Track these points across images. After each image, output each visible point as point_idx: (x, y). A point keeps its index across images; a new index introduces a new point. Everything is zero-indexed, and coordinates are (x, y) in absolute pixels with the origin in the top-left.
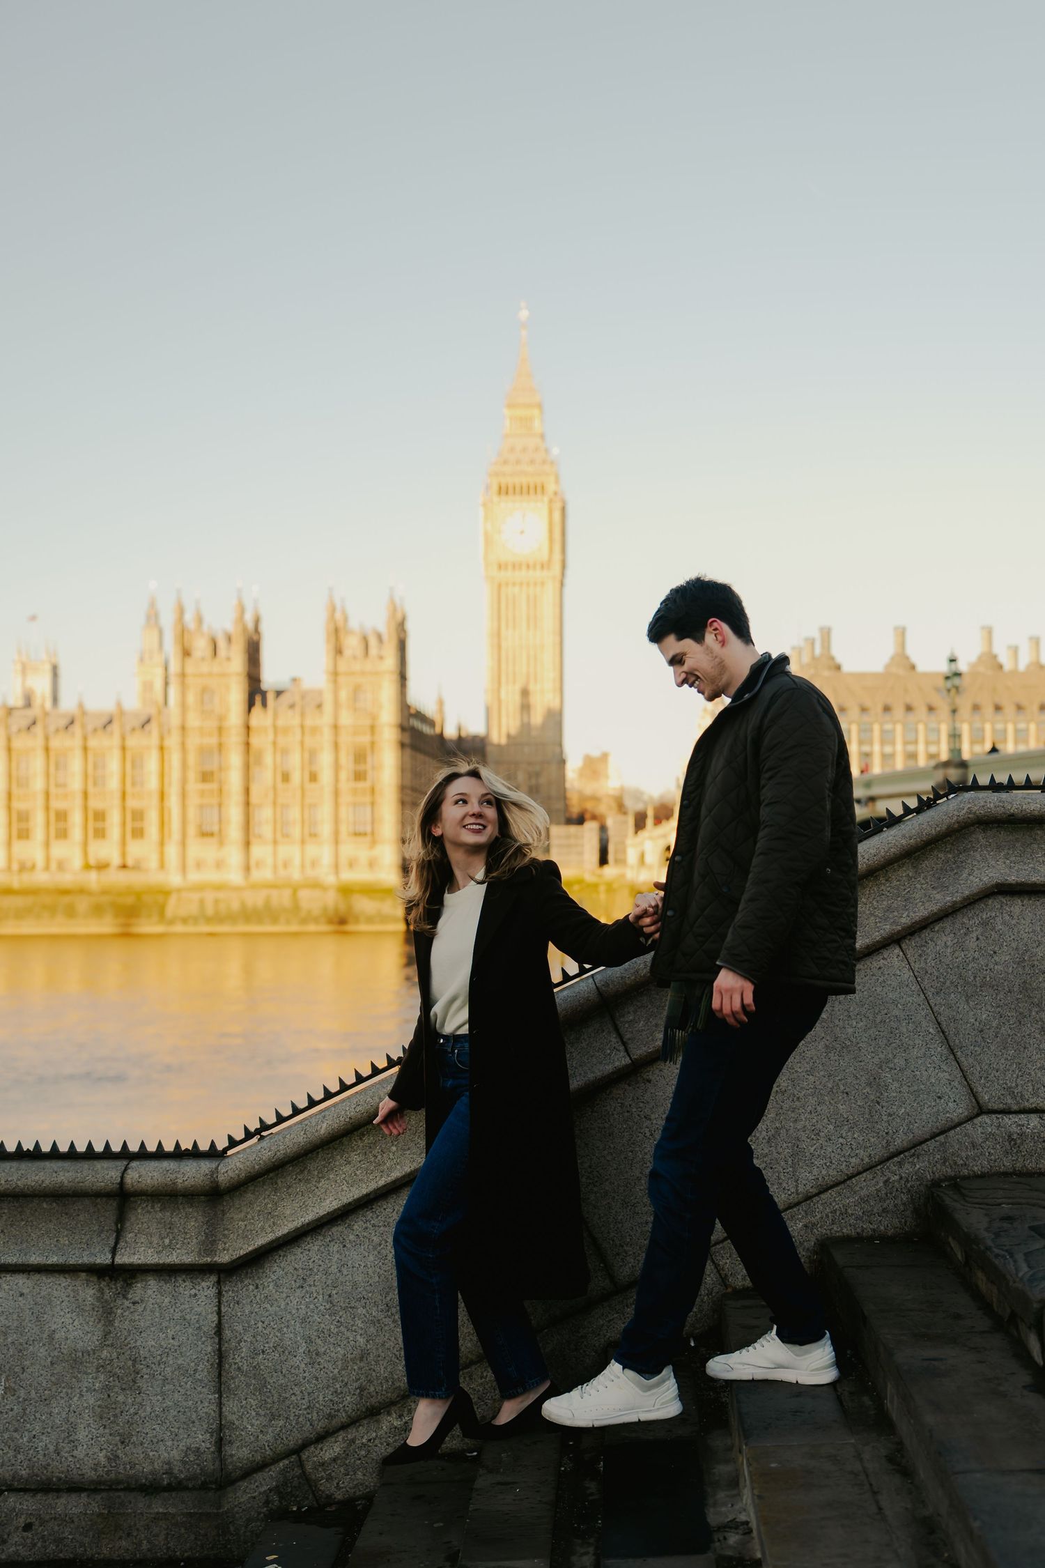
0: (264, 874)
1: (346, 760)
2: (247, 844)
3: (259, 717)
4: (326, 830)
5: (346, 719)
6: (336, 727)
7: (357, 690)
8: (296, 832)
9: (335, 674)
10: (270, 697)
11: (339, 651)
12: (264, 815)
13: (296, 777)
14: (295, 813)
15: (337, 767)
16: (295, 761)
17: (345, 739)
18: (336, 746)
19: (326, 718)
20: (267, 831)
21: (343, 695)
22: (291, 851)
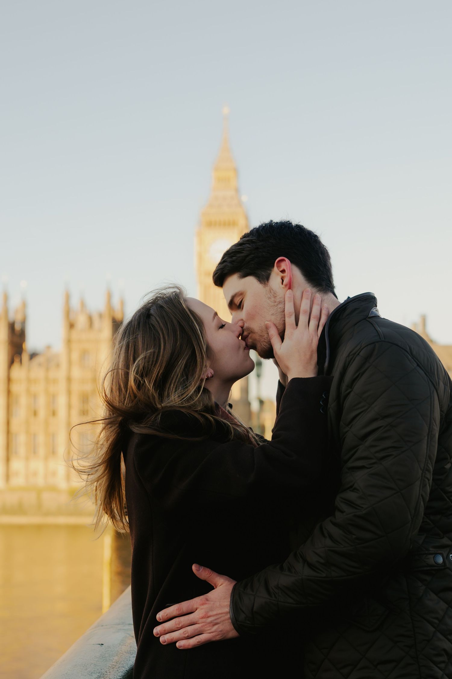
0: (18, 481)
1: (76, 402)
2: (8, 459)
3: (18, 372)
4: (61, 449)
5: (76, 373)
6: (69, 380)
7: (84, 354)
8: (42, 451)
9: (69, 342)
10: (25, 357)
11: (71, 326)
12: (21, 440)
13: (42, 413)
14: (41, 439)
15: (69, 407)
16: (42, 401)
17: (76, 388)
18: (69, 393)
19: (61, 374)
20: (22, 450)
21: (75, 356)
22: (37, 465)
